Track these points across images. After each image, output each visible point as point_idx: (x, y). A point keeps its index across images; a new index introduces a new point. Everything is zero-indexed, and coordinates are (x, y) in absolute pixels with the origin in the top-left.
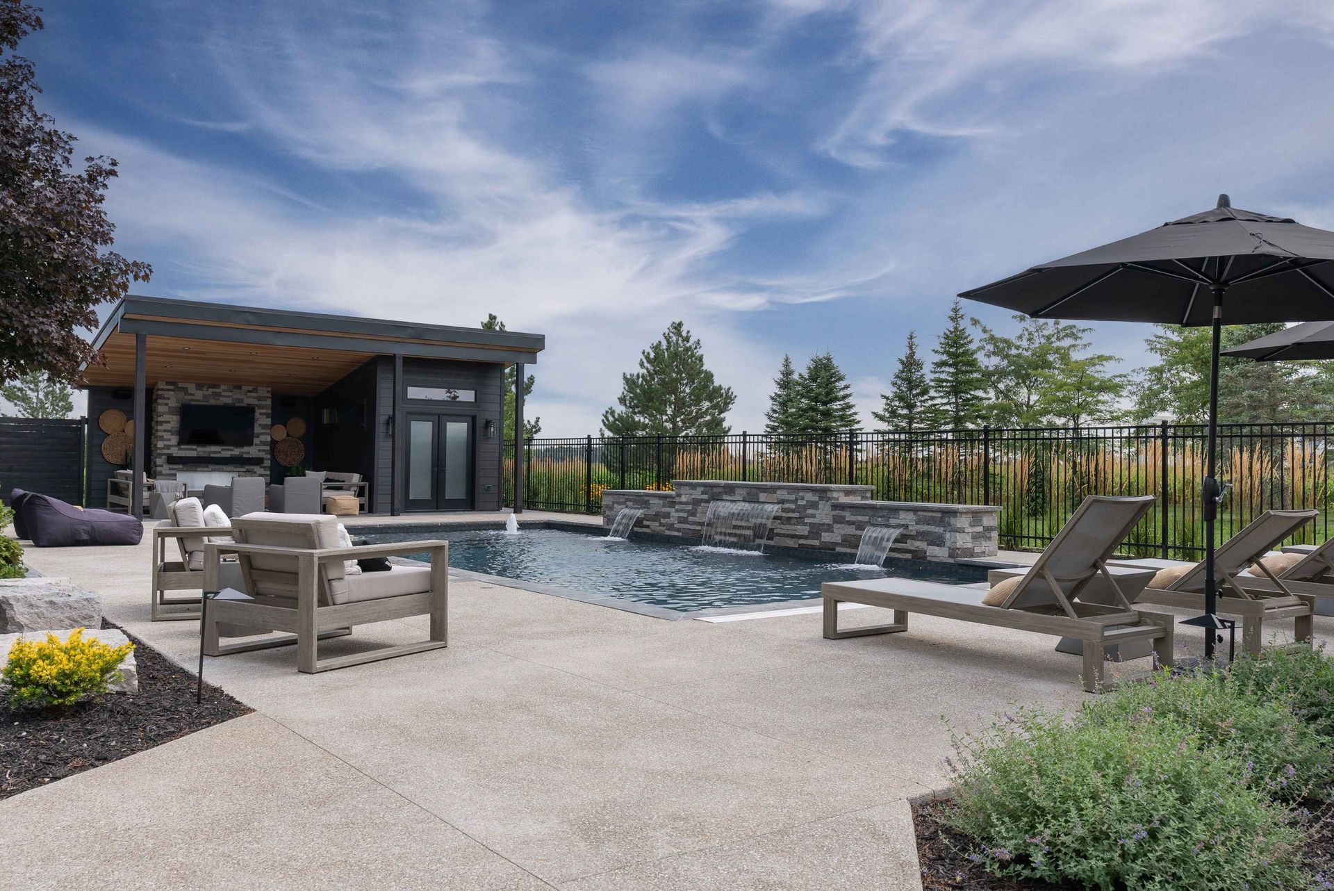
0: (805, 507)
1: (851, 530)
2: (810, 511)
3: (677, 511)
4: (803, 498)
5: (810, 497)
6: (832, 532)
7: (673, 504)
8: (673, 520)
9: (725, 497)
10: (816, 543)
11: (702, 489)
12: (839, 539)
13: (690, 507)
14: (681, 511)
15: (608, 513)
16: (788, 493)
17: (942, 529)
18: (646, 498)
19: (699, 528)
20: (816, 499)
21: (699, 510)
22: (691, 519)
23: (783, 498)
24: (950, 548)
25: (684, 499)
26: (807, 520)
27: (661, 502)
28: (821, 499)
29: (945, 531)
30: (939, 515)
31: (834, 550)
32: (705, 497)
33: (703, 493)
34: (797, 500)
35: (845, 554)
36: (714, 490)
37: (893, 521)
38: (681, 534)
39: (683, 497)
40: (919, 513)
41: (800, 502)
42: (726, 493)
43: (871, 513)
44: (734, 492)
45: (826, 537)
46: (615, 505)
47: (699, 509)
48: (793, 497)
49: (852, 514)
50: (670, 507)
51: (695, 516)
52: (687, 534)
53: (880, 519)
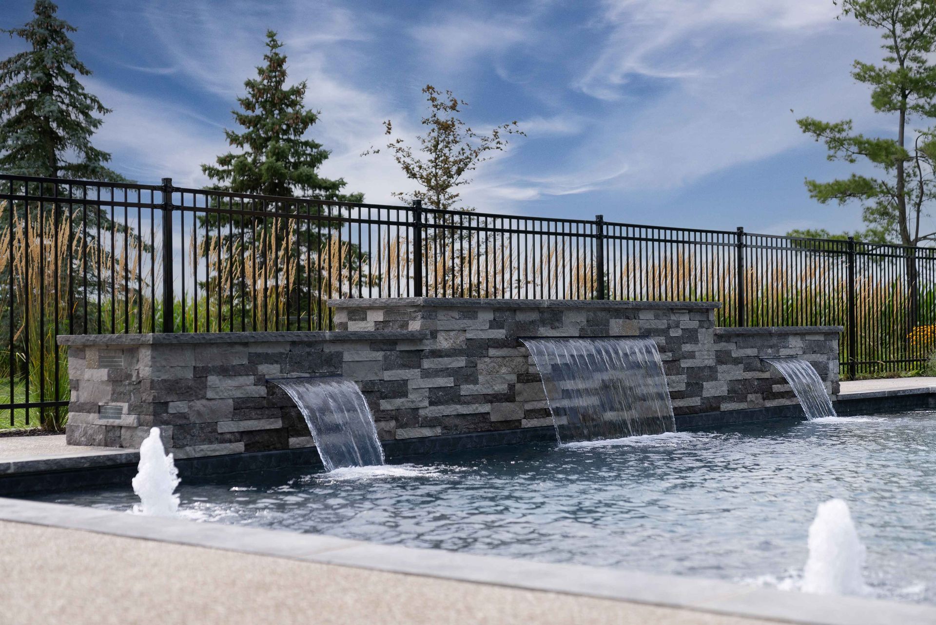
0: (681, 340)
1: (738, 373)
2: (687, 348)
3: (427, 374)
4: (677, 326)
5: (687, 321)
6: (716, 379)
7: (413, 358)
8: (417, 398)
9: (543, 331)
10: (695, 402)
11: (490, 316)
12: (723, 390)
13: (460, 362)
14: (437, 373)
15: (177, 406)
16: (657, 317)
17: (826, 357)
18: (328, 349)
19: (485, 408)
20: (694, 324)
21: (479, 366)
22: (466, 389)
23: (647, 326)
24: (832, 382)
25: (444, 342)
26: (685, 364)
27: (379, 355)
28: (701, 326)
29: (829, 359)
30: (822, 338)
31: (719, 408)
32: (500, 334)
33: (495, 324)
34: (669, 327)
35: (731, 412)
36: (520, 317)
37: (783, 352)
38: (438, 431)
39: (441, 337)
40: (808, 338)
41: (674, 333)
42: (543, 323)
43: (759, 342)
44: (559, 320)
45: (711, 389)
46: (212, 380)
47: (483, 365)
48: (662, 324)
49: (739, 347)
50: (404, 366)
51: (475, 382)
52: (456, 426)
53: (770, 351)
